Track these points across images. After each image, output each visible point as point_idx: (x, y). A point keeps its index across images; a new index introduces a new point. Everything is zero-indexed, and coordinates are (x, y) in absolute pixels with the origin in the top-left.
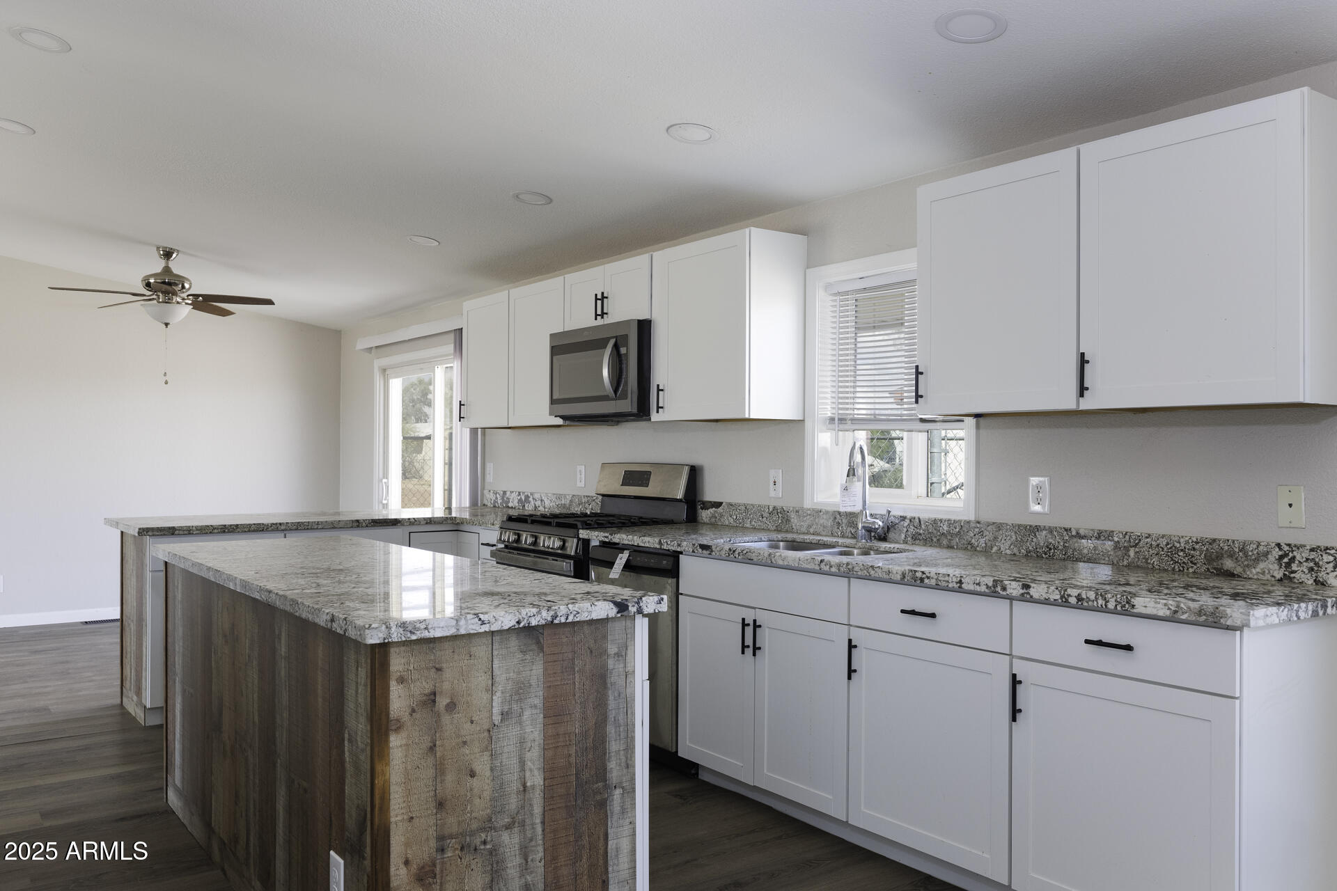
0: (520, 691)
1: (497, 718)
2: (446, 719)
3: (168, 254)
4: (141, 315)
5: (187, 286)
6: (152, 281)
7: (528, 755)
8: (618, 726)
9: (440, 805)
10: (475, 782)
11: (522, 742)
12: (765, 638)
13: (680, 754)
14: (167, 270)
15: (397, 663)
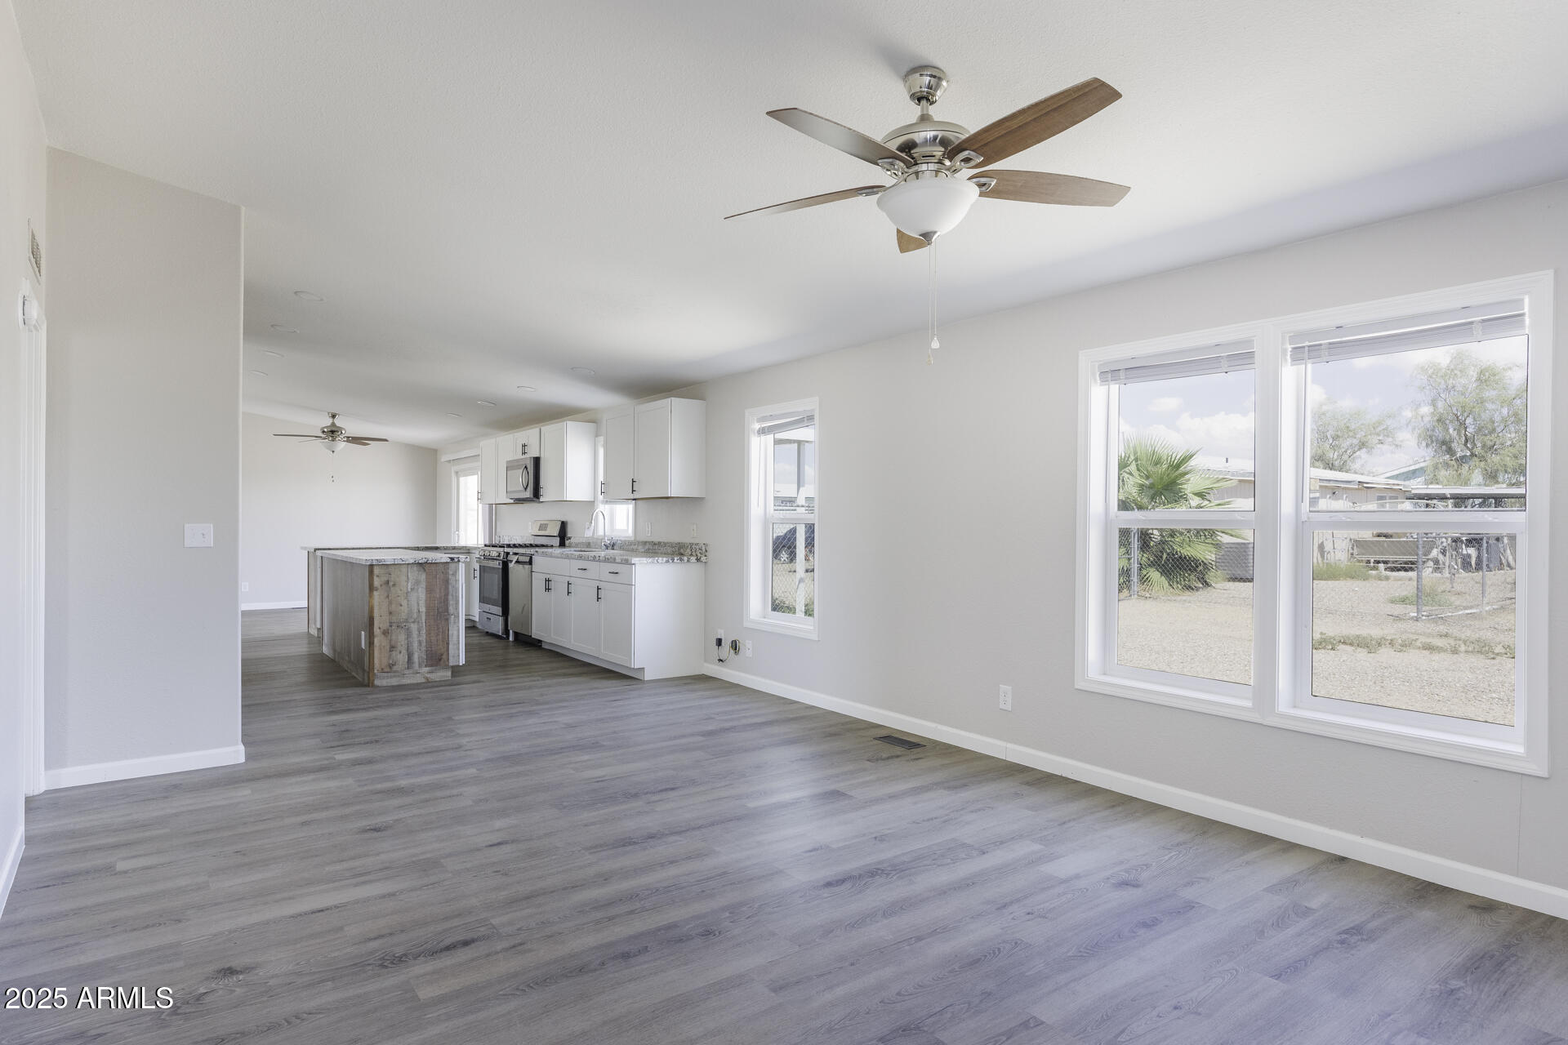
0: (417, 582)
1: (409, 590)
2: (392, 588)
3: (334, 416)
4: (320, 446)
5: (343, 432)
6: (326, 430)
7: (420, 602)
8: (452, 595)
9: (390, 613)
10: (402, 608)
11: (418, 598)
12: (552, 585)
13: (533, 636)
14: (333, 424)
15: (376, 571)
